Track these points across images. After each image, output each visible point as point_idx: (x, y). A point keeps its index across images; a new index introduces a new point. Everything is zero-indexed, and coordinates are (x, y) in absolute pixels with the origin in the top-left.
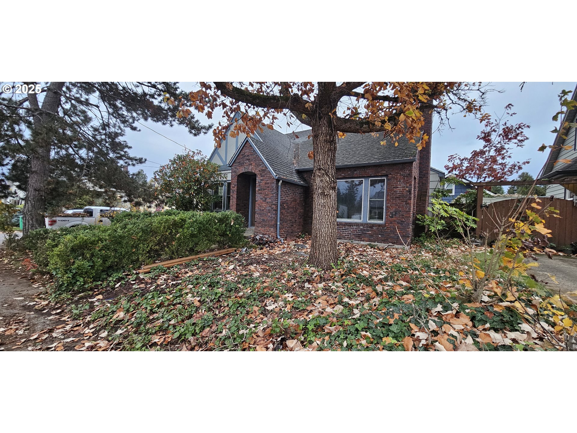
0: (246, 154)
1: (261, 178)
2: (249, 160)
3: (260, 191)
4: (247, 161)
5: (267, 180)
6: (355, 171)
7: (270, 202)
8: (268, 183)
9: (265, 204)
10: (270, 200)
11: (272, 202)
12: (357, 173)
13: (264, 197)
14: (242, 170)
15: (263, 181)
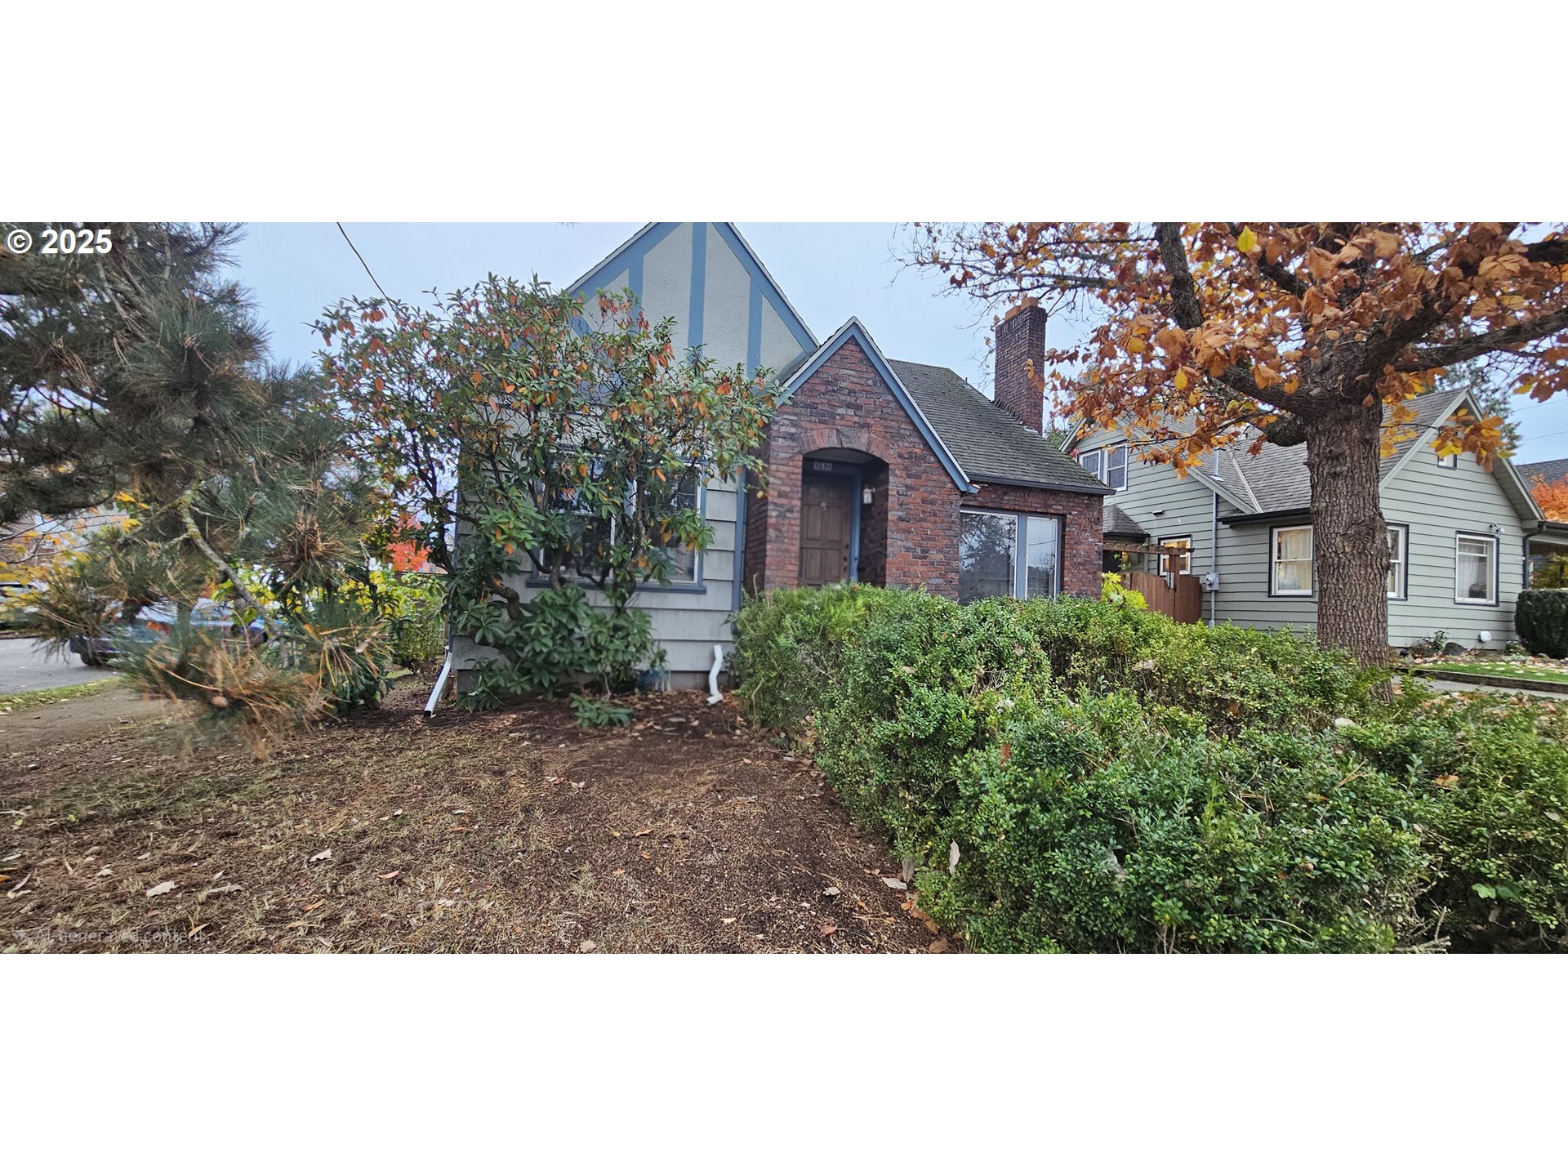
0: (844, 384)
1: (909, 481)
2: (857, 408)
3: (903, 525)
4: (851, 412)
5: (931, 493)
6: (1005, 494)
7: (940, 562)
8: (933, 503)
9: (924, 568)
10: (940, 556)
11: (948, 564)
12: (1009, 499)
13: (921, 545)
14: (824, 439)
15: (913, 494)
